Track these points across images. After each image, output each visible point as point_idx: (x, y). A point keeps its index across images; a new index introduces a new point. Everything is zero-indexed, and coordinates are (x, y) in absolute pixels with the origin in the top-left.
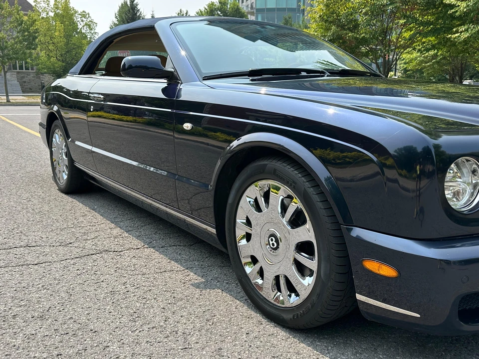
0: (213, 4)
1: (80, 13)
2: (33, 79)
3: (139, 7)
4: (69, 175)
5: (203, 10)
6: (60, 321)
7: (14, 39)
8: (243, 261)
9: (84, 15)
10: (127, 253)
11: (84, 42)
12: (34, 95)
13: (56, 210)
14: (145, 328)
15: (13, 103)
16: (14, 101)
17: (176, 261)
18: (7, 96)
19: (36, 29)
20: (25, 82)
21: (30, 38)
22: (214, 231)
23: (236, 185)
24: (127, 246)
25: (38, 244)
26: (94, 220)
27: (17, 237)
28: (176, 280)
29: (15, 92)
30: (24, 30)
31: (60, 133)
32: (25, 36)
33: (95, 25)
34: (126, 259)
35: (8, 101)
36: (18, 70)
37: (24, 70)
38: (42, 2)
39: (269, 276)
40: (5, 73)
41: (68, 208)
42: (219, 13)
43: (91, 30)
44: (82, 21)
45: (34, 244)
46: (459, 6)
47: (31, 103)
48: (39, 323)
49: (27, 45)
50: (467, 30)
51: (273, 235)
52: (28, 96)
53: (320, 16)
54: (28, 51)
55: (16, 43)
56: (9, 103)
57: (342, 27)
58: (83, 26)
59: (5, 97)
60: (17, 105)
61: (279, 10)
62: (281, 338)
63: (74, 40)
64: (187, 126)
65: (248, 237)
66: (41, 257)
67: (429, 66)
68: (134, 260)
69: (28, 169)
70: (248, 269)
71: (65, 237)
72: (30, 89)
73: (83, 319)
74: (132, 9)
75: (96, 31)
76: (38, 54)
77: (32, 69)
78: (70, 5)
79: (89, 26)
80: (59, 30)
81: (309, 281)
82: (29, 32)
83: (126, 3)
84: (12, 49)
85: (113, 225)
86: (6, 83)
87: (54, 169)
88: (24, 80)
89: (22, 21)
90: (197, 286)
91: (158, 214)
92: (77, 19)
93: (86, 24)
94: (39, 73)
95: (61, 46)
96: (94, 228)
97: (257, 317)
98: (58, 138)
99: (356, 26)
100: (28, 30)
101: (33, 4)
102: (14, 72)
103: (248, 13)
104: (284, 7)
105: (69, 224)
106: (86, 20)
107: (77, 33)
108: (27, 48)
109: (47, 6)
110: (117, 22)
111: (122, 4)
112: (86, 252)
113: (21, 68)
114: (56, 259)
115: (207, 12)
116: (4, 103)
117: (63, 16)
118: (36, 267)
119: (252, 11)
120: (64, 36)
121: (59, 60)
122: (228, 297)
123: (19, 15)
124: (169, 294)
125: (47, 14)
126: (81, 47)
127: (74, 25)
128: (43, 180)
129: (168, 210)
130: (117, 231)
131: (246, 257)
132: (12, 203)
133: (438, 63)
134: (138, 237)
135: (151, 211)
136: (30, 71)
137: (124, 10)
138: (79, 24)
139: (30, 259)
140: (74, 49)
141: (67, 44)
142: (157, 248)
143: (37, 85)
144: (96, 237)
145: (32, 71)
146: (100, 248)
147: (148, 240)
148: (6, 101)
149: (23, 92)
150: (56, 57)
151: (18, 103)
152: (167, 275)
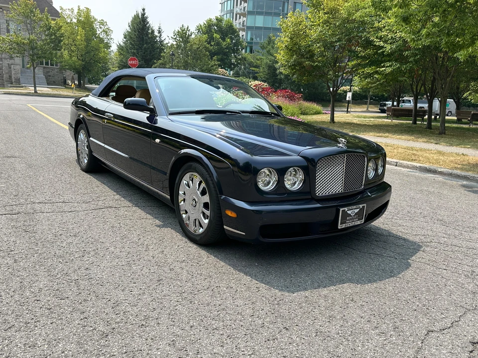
0: (210, 20)
1: (99, 21)
2: (57, 73)
3: (148, 20)
4: (88, 161)
5: (202, 24)
6: (85, 237)
7: (43, 41)
8: (182, 213)
9: (102, 23)
10: (122, 209)
11: (101, 45)
12: (57, 88)
13: (80, 182)
14: (128, 242)
15: (39, 94)
16: (40, 92)
17: (150, 214)
18: (35, 87)
19: (62, 34)
20: (50, 76)
21: (56, 41)
22: (169, 197)
23: (180, 173)
24: (123, 205)
25: (70, 201)
26: (104, 190)
27: (57, 196)
28: (148, 223)
29: (41, 84)
30: (51, 34)
31: (84, 132)
32: (52, 39)
33: (111, 32)
34: (122, 212)
35: (36, 92)
36: (44, 66)
37: (50, 66)
38: (67, 10)
39: (192, 220)
40: (34, 68)
41: (88, 182)
42: (216, 28)
43: (108, 36)
44: (101, 28)
45: (67, 201)
46: (386, 47)
47: (55, 95)
48: (74, 238)
49: (53, 46)
50: (390, 66)
51: (194, 200)
52: (52, 88)
53: (286, 46)
54: (54, 52)
55: (45, 45)
56: (36, 94)
57: (303, 56)
58: (101, 32)
59: (33, 88)
60: (43, 96)
61: (266, 28)
62: (194, 248)
63: (93, 43)
64: (158, 141)
65: (184, 200)
66: (72, 208)
67: (374, 86)
68: (126, 213)
69: (59, 154)
70: (184, 216)
71: (86, 198)
72: (54, 82)
73: (97, 237)
74: (143, 21)
75: (111, 37)
76: (62, 53)
77: (57, 65)
78: (91, 14)
79: (106, 32)
80: (81, 35)
81: (206, 221)
82: (56, 36)
83: (138, 15)
84: (41, 49)
85: (115, 193)
86: (34, 77)
87: (78, 155)
88: (49, 74)
89: (51, 27)
90: (158, 226)
91: (143, 188)
92: (96, 25)
93: (104, 31)
94: (62, 69)
95: (82, 48)
96: (104, 194)
97: (185, 239)
98: (82, 136)
99: (312, 56)
100: (55, 34)
101: (60, 11)
102: (41, 67)
103: (240, 29)
104: (270, 26)
105: (88, 191)
106: (103, 27)
107: (96, 37)
108: (53, 50)
109: (71, 13)
110: (129, 30)
111: (135, 15)
112: (98, 207)
113: (47, 64)
114: (81, 210)
115: (206, 26)
116: (32, 93)
117: (85, 23)
118: (70, 213)
119: (244, 28)
120: (85, 40)
121: (80, 59)
122: (173, 232)
123: (48, 21)
124: (143, 229)
125: (71, 20)
126: (99, 50)
127: (93, 31)
128: (70, 162)
129: (149, 186)
130: (117, 197)
131: (183, 211)
132: (51, 176)
133: (381, 84)
134: (130, 201)
135: (139, 186)
136: (55, 67)
137: (136, 21)
138: (97, 30)
139: (66, 209)
140: (92, 51)
141: (87, 46)
142: (140, 207)
143: (59, 79)
144: (105, 199)
145: (56, 67)
146: (107, 205)
147: (135, 203)
148: (34, 92)
149: (48, 84)
150: (77, 57)
151: (44, 94)
152: (143, 220)
